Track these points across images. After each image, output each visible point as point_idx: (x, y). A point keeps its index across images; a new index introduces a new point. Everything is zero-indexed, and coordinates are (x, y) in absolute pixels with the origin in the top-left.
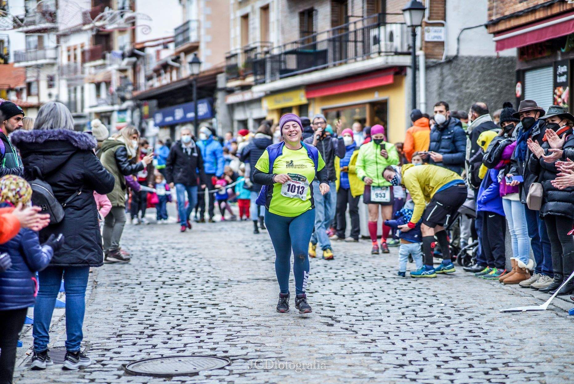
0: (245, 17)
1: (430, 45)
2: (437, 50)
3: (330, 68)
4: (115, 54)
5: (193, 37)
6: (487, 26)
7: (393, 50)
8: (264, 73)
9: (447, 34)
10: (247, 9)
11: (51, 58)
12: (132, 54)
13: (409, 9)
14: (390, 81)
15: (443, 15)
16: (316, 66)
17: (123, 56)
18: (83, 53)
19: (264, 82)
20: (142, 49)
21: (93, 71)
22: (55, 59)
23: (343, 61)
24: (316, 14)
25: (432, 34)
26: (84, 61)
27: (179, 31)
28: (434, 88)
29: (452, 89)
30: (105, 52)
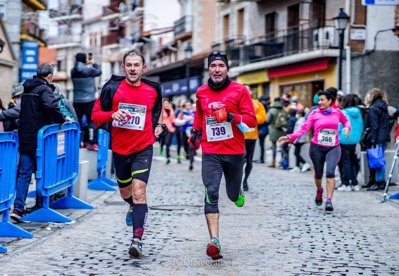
0: (227, 17)
1: (354, 43)
2: (360, 46)
3: (285, 56)
4: (127, 40)
5: (188, 28)
6: (394, 30)
7: (328, 45)
8: (238, 58)
9: (366, 34)
10: (228, 11)
11: (76, 42)
12: (141, 40)
13: (338, 18)
14: (325, 67)
15: (364, 21)
16: (276, 54)
17: (133, 41)
18: (102, 38)
19: (238, 65)
20: (148, 37)
21: (109, 52)
22: (80, 42)
23: (295, 51)
24: (277, 17)
25: (356, 35)
26: (102, 45)
27: (178, 24)
28: (357, 72)
29: (370, 73)
30: (119, 37)
